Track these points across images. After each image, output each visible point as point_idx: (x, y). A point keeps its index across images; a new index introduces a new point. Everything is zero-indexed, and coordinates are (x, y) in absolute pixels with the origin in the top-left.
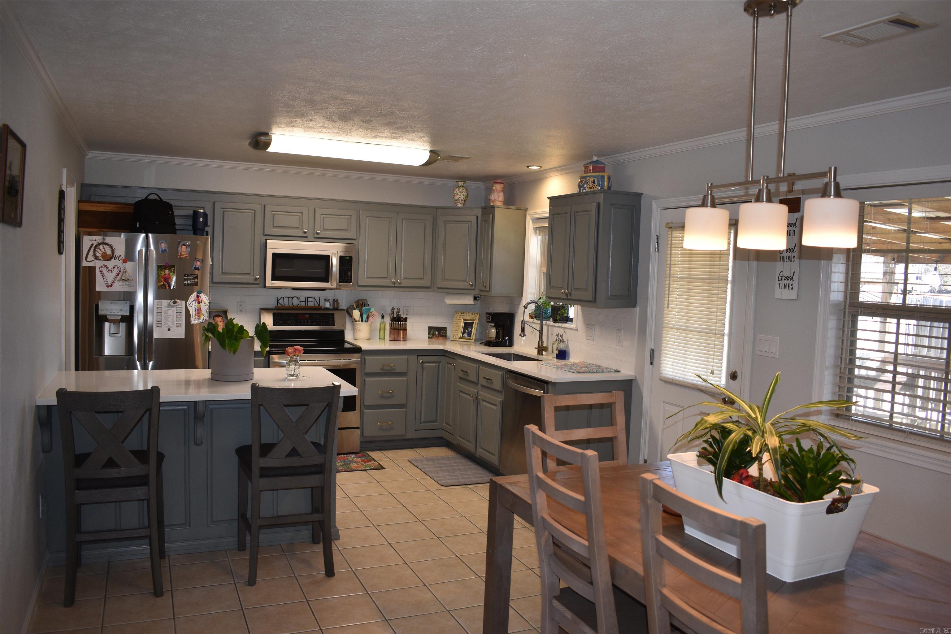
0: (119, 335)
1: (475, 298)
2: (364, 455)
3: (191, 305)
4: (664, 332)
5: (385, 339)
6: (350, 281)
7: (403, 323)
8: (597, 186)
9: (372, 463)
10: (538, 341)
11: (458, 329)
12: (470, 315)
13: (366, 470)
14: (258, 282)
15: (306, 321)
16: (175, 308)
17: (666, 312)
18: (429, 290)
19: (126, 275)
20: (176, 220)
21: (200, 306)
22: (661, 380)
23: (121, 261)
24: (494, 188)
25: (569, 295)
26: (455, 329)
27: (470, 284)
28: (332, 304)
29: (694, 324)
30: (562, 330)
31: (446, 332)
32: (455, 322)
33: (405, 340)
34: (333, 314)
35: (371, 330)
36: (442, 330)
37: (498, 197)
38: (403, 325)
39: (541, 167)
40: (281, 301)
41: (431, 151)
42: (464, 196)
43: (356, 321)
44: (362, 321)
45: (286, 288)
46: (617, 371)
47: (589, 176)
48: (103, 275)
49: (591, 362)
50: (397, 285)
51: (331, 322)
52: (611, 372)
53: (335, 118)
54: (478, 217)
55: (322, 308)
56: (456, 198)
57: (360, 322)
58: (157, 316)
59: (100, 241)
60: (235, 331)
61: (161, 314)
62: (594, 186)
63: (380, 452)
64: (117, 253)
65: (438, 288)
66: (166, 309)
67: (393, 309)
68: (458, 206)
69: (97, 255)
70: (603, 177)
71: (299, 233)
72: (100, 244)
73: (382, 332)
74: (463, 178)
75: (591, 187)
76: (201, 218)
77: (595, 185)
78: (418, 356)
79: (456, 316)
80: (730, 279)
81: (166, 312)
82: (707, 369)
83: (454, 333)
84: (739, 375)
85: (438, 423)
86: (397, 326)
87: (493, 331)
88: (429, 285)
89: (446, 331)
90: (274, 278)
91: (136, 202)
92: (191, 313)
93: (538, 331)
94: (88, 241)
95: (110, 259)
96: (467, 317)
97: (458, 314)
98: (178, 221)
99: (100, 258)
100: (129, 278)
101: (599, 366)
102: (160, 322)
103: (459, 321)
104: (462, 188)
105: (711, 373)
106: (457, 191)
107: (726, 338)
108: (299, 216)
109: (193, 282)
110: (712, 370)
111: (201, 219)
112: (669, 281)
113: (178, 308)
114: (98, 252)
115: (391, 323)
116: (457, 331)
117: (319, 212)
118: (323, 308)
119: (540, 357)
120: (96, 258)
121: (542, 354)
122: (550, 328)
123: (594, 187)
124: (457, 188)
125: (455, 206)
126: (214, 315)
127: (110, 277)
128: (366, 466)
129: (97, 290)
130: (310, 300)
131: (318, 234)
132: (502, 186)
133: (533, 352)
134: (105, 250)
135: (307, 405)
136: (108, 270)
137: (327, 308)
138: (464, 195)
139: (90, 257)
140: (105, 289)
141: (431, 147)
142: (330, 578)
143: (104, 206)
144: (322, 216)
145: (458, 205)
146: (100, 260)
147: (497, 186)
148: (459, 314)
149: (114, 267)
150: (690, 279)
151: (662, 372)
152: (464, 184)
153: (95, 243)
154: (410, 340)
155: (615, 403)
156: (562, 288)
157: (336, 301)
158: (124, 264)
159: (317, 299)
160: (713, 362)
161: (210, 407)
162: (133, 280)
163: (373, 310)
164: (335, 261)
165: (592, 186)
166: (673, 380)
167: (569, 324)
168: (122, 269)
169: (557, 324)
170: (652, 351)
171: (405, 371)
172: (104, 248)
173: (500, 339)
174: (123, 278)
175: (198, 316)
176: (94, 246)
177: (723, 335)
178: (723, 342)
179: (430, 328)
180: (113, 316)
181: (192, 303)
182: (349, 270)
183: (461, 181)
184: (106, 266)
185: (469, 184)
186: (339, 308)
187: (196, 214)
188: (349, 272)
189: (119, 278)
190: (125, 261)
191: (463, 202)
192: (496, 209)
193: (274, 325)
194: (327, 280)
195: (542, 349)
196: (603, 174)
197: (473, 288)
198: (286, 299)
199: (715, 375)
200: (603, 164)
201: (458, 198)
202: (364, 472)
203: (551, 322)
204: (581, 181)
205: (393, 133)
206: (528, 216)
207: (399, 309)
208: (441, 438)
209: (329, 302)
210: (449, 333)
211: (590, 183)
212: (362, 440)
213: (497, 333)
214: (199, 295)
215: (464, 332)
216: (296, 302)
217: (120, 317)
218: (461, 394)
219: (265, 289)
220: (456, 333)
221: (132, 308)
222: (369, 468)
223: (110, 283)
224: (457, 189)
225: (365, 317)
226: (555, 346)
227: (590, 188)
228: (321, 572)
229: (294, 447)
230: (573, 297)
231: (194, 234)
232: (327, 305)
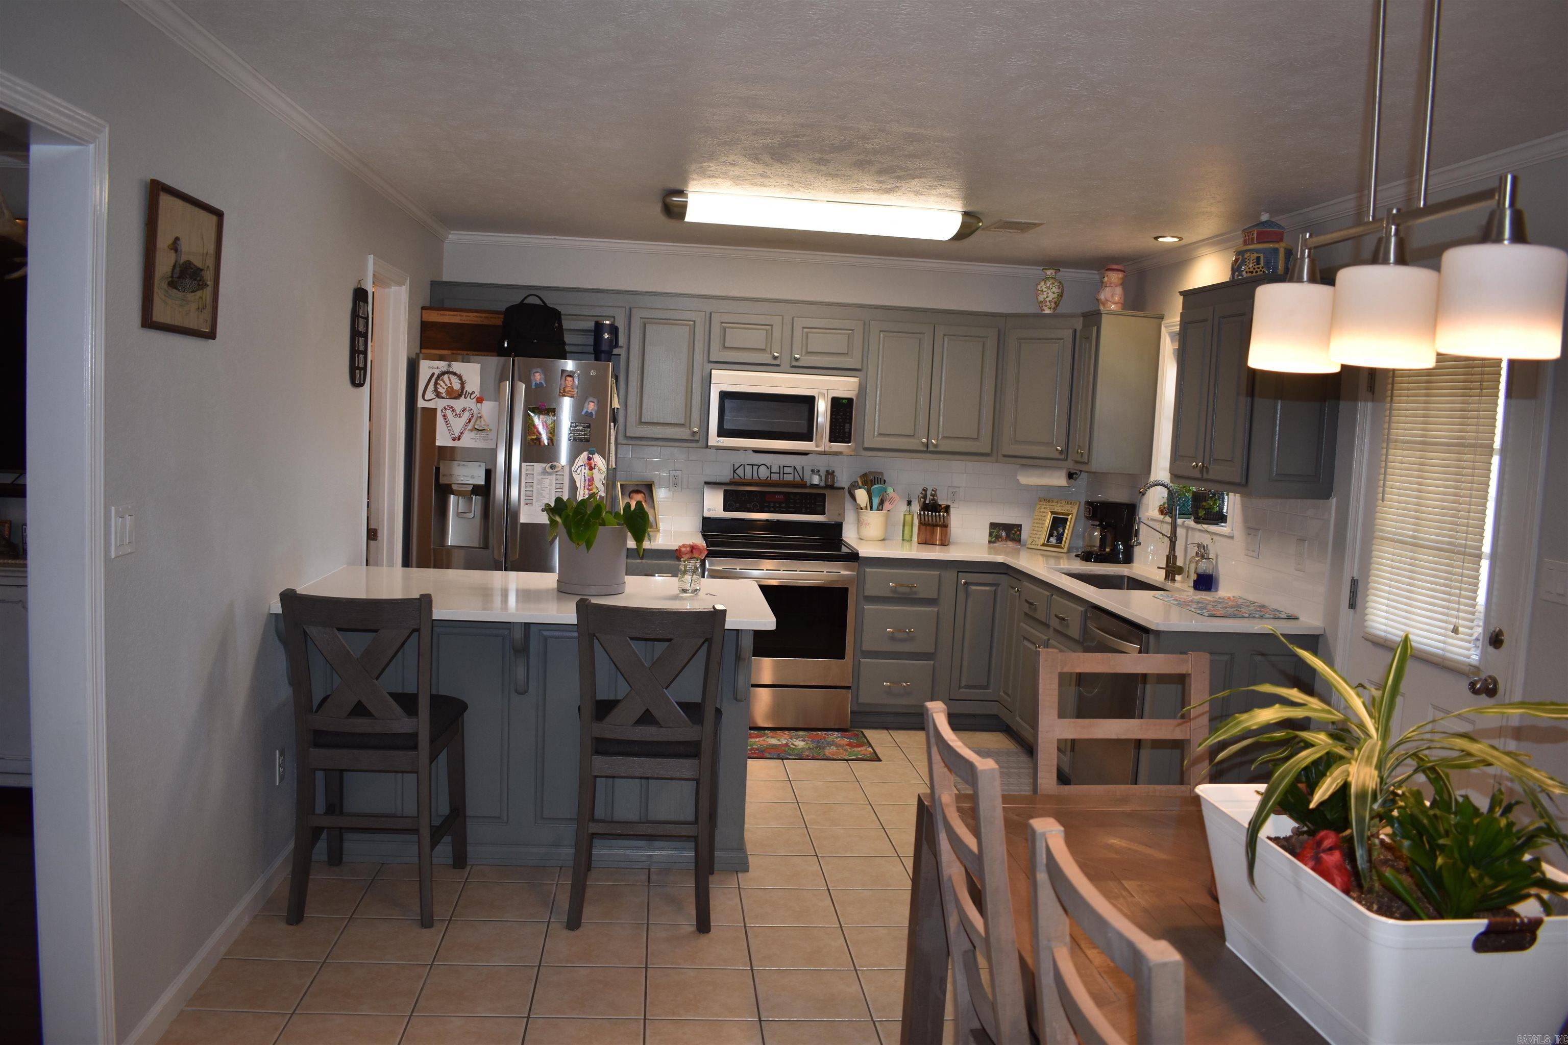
0: (471, 515)
1: (1071, 476)
2: (857, 735)
3: (579, 471)
4: (1375, 547)
5: (911, 540)
6: (847, 440)
7: (940, 515)
8: (1262, 268)
9: (863, 748)
10: (1167, 556)
11: (1040, 529)
12: (1063, 504)
13: (847, 760)
14: (697, 438)
15: (777, 505)
16: (554, 477)
17: (1379, 509)
18: (988, 458)
19: (481, 422)
20: (565, 336)
21: (593, 474)
22: (1366, 639)
23: (475, 400)
24: (1106, 279)
25: (1205, 473)
26: (1036, 529)
27: (1057, 450)
28: (823, 478)
29: (1429, 534)
30: (1208, 536)
31: (1020, 533)
32: (1037, 517)
33: (945, 543)
34: (824, 495)
35: (887, 523)
36: (1013, 530)
37: (1112, 296)
38: (940, 519)
39: (1181, 239)
40: (740, 472)
41: (966, 214)
42: (1056, 295)
43: (862, 509)
44: (871, 509)
45: (745, 449)
46: (1292, 618)
47: (1249, 250)
48: (447, 422)
49: (1251, 598)
50: (931, 448)
51: (819, 509)
52: (1279, 618)
53: (766, 158)
54: (1075, 331)
55: (806, 484)
56: (1041, 298)
57: (869, 511)
58: (526, 487)
59: (445, 369)
60: (589, 512)
61: (531, 484)
62: (1258, 268)
63: (886, 731)
64: (468, 388)
65: (1005, 456)
66: (540, 477)
67: (925, 490)
68: (1044, 312)
69: (439, 390)
70: (1276, 251)
71: (766, 358)
72: (443, 373)
73: (907, 529)
74: (1055, 263)
75: (1252, 270)
76: (606, 334)
77: (1260, 266)
78: (958, 572)
79: (1038, 506)
80: (1497, 445)
81: (540, 482)
82: (1446, 622)
83: (1034, 536)
84: (1505, 638)
85: (991, 691)
86: (930, 519)
87: (1096, 534)
88: (988, 450)
89: (1020, 531)
90: (722, 433)
91: (507, 309)
92: (578, 485)
93: (1167, 537)
94: (427, 368)
95: (458, 397)
96: (1058, 509)
97: (1042, 503)
98: (568, 338)
99: (444, 395)
100: (486, 428)
101: (1263, 607)
102: (531, 498)
103: (1044, 514)
104: (1051, 281)
105: (1452, 632)
106: (1042, 286)
107: (1485, 564)
108: (766, 330)
109: (582, 435)
110: (1455, 626)
111: (606, 336)
112: (1387, 448)
113: (558, 477)
114: (441, 386)
115: (920, 514)
116: (1039, 533)
117: (799, 324)
118: (808, 484)
119: (1169, 585)
120: (438, 395)
121: (1173, 580)
122: (1190, 532)
123: (1258, 270)
124: (1043, 280)
125: (1040, 312)
126: (631, 490)
127: (458, 424)
128: (850, 754)
129: (437, 444)
130: (787, 470)
131: (797, 360)
132: (1121, 275)
133: (1157, 576)
134: (451, 384)
135: (669, 640)
136: (454, 414)
137: (815, 485)
138: (1054, 293)
139: (430, 394)
140: (450, 443)
141: (964, 206)
142: (702, 935)
143: (460, 315)
144: (805, 330)
145: (1044, 310)
146: (443, 398)
147: (1111, 275)
148: (1045, 503)
149: (464, 410)
150: (1425, 445)
151: (1369, 623)
152: (1055, 273)
153: (437, 372)
154: (955, 543)
155: (1190, 675)
156: (1194, 458)
157: (830, 474)
158: (479, 405)
159: (799, 468)
160: (1458, 610)
161: (545, 633)
162: (491, 430)
163: (890, 490)
164: (822, 407)
165: (1254, 269)
166: (1386, 640)
167: (1222, 526)
168: (476, 412)
169: (1199, 526)
170: (1354, 583)
171: (935, 596)
172: (450, 380)
173: (1108, 550)
174: (476, 427)
175: (588, 489)
176: (435, 376)
177: (1479, 557)
178: (1477, 570)
179: (993, 526)
180: (460, 486)
181: (580, 469)
182: (848, 421)
183: (1050, 269)
184: (451, 407)
185: (1066, 274)
186: (836, 485)
187: (599, 327)
188: (848, 426)
189: (470, 426)
190: (480, 400)
191: (1053, 305)
192: (1103, 316)
193: (725, 510)
194: (808, 437)
195: (1172, 569)
196: (1276, 246)
197: (1063, 457)
198: (748, 468)
199: (1460, 636)
200: (1279, 226)
201: (1044, 299)
202: (844, 764)
203: (1190, 522)
204: (1236, 261)
205: (880, 182)
206: (1163, 329)
207: (935, 491)
208: (996, 717)
209: (819, 475)
210: (1024, 535)
211: (1252, 262)
212: (855, 709)
213: (1103, 540)
214: (591, 456)
215: (1051, 535)
216: (763, 473)
217: (470, 488)
218: (1026, 643)
219: (708, 450)
220: (1037, 536)
221: (489, 474)
222: (854, 757)
223: (457, 434)
224: (1043, 283)
225: (876, 501)
226: (1193, 566)
227: (1250, 272)
228: (688, 923)
229: (647, 710)
230: (1211, 476)
231: (596, 360)
232: (816, 480)
